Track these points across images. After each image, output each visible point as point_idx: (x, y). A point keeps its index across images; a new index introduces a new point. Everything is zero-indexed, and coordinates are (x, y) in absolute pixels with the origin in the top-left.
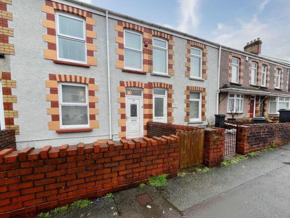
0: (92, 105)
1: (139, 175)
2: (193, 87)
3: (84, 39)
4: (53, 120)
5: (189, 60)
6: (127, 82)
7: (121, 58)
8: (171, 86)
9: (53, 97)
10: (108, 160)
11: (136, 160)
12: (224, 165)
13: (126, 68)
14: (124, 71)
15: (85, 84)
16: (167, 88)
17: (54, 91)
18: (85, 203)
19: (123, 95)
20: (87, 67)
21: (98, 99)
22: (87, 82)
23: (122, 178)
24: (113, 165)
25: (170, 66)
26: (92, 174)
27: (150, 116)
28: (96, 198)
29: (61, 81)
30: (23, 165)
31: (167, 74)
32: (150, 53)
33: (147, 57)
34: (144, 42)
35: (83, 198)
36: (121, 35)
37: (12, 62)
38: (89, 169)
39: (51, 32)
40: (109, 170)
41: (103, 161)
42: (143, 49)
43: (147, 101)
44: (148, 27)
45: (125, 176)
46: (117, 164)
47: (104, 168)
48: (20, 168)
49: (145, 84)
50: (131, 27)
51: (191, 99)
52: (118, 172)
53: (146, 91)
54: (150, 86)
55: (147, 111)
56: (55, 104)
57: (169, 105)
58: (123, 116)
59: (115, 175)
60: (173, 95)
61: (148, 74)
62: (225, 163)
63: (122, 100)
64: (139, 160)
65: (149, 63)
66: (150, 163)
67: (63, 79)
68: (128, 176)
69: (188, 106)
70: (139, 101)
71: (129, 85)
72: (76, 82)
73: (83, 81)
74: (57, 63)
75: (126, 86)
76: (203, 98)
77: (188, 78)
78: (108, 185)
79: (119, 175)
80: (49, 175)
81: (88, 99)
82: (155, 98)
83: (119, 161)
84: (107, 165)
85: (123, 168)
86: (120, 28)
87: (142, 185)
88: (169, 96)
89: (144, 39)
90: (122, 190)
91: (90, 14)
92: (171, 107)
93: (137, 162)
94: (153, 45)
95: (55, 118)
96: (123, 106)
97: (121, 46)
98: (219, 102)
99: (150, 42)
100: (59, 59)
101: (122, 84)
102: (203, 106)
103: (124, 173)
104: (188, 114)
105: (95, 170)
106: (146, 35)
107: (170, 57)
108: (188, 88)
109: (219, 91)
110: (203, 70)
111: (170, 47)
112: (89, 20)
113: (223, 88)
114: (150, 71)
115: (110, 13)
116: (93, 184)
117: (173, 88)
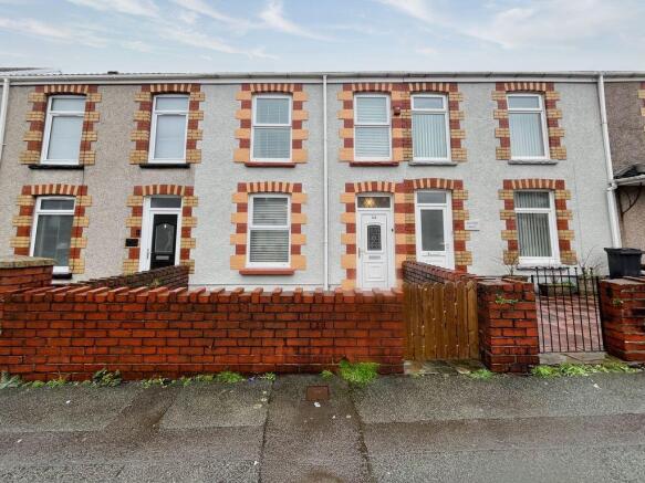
0: (296, 229)
1: (321, 352)
2: (523, 181)
3: (290, 124)
4: (237, 253)
5: (504, 123)
6: (359, 184)
7: (349, 143)
8: (459, 184)
9: (241, 218)
10: (270, 317)
11: (315, 324)
12: (539, 374)
13: (357, 159)
14: (354, 165)
15: (287, 193)
16: (448, 189)
17: (242, 208)
18: (235, 378)
19: (350, 208)
20: (291, 166)
21: (306, 218)
22: (290, 191)
23: (291, 351)
24: (277, 325)
25: (455, 143)
26: (248, 334)
27: (411, 249)
28: (251, 375)
29: (252, 193)
30: (172, 307)
31: (448, 160)
32: (406, 124)
33: (399, 133)
34: (393, 108)
35: (234, 369)
36: (348, 105)
37: (197, 172)
38: (244, 326)
39: (246, 124)
40: (271, 334)
41: (263, 317)
42: (393, 121)
43: (402, 219)
44: (401, 81)
45: (297, 348)
46: (283, 325)
47: (264, 328)
48: (169, 310)
49: (397, 185)
50: (367, 88)
51: (518, 210)
52: (285, 339)
53: (400, 198)
54: (407, 187)
55: (403, 239)
56: (241, 228)
57: (458, 225)
58: (351, 249)
59: (280, 343)
60: (465, 203)
61: (404, 166)
62: (545, 371)
63: (349, 218)
64: (320, 326)
65: (406, 143)
66: (342, 334)
67: (256, 190)
68: (301, 351)
69: (510, 225)
70: (386, 219)
71: (363, 190)
72: (273, 192)
73: (284, 190)
74: (250, 166)
75: (357, 191)
76: (560, 205)
77: (506, 162)
78: (270, 359)
79: (286, 346)
80: (197, 325)
81: (290, 219)
82: (423, 211)
83: (287, 322)
84: (269, 325)
85: (292, 334)
86: (348, 95)
87: (327, 373)
88: (457, 205)
89: (392, 102)
90: (291, 373)
91: (299, 87)
92: (462, 228)
93: (317, 328)
94: (413, 109)
95: (241, 250)
96: (351, 228)
97: (349, 123)
98: (621, 214)
99: (406, 105)
100: (253, 160)
101: (350, 188)
102: (562, 225)
103: (296, 343)
104: (513, 246)
105: (251, 330)
106: (398, 96)
107: (454, 124)
108: (507, 184)
109: (614, 186)
110: (550, 139)
111: (453, 106)
112: (298, 96)
113: (624, 176)
114: (407, 158)
115: (329, 77)
116: (247, 351)
117: (466, 186)
